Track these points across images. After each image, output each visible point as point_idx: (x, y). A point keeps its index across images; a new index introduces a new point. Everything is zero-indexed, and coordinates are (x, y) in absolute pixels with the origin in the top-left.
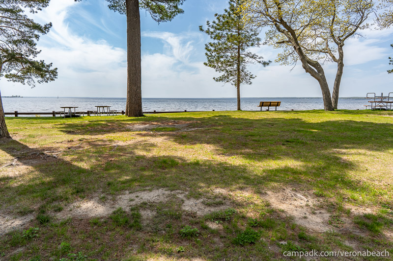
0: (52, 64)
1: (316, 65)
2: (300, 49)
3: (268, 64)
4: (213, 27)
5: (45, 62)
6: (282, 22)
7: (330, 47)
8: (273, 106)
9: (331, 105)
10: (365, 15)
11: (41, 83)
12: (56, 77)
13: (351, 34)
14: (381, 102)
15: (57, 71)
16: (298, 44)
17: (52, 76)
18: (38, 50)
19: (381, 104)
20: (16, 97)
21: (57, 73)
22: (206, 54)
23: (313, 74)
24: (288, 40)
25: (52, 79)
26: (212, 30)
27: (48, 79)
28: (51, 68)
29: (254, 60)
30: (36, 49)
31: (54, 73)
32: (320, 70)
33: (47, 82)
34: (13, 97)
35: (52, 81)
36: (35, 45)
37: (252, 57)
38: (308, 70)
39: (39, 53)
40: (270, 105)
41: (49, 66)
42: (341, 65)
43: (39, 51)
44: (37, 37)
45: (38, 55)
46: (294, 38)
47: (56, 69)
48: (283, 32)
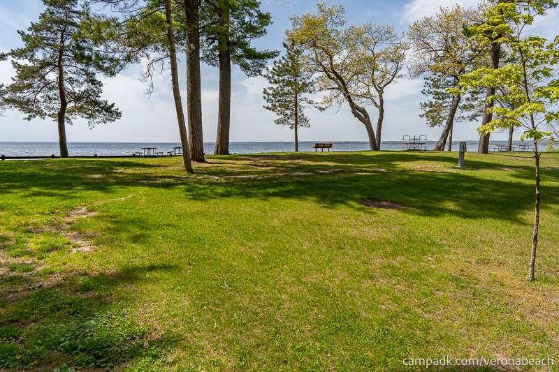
1: (363, 111)
2: (349, 96)
3: (324, 109)
4: (272, 73)
6: (334, 72)
7: (371, 93)
8: (326, 147)
9: (375, 145)
10: (399, 65)
13: (388, 83)
14: (414, 143)
16: (347, 92)
19: (414, 146)
22: (265, 98)
23: (361, 119)
24: (337, 87)
26: (271, 75)
29: (311, 105)
32: (367, 116)
37: (309, 103)
38: (356, 115)
40: (324, 147)
42: (382, 111)
46: (343, 87)
48: (333, 79)
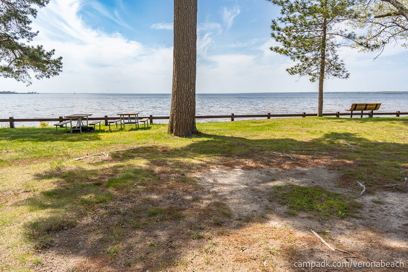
0: (54, 50)
5: (43, 48)
8: (369, 109)
11: (41, 78)
12: (61, 69)
15: (62, 61)
17: (55, 69)
18: (33, 31)
20: (32, 93)
21: (61, 64)
25: (55, 73)
27: (49, 73)
28: (54, 57)
30: (30, 29)
31: (58, 63)
33: (48, 77)
34: (29, 93)
35: (55, 76)
36: (29, 22)
39: (35, 35)
40: (365, 109)
41: (49, 54)
43: (35, 32)
44: (34, 12)
45: (34, 38)
47: (61, 58)
